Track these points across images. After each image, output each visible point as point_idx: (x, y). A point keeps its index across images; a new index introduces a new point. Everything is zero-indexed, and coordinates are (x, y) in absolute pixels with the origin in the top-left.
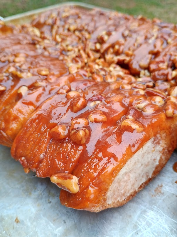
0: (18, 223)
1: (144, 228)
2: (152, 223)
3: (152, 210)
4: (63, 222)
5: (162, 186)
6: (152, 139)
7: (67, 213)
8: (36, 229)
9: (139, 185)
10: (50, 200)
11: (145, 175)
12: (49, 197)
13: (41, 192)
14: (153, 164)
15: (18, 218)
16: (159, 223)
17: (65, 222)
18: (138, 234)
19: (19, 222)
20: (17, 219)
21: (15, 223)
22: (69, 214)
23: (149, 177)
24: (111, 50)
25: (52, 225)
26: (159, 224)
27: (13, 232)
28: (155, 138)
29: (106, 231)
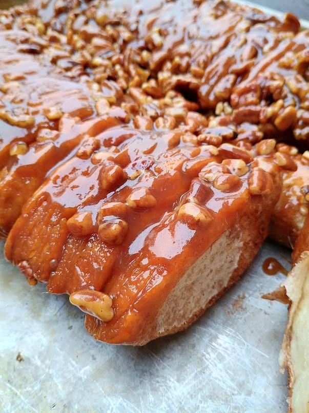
0: (21, 361)
1: (213, 363)
2: (226, 356)
3: (227, 336)
4: (91, 359)
5: (244, 297)
6: (227, 233)
7: (97, 344)
8: (49, 371)
9: (207, 300)
10: (71, 323)
11: (217, 284)
12: (69, 319)
13: (56, 311)
14: (229, 268)
15: (21, 354)
16: (236, 356)
17: (94, 359)
18: (204, 373)
19: (23, 360)
20: (19, 356)
21: (17, 363)
22: (100, 346)
23: (223, 287)
24: (169, 65)
25: (74, 363)
26: (236, 358)
27: (14, 377)
28: (231, 230)
29: (157, 370)
